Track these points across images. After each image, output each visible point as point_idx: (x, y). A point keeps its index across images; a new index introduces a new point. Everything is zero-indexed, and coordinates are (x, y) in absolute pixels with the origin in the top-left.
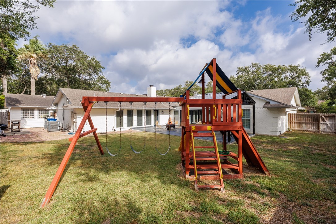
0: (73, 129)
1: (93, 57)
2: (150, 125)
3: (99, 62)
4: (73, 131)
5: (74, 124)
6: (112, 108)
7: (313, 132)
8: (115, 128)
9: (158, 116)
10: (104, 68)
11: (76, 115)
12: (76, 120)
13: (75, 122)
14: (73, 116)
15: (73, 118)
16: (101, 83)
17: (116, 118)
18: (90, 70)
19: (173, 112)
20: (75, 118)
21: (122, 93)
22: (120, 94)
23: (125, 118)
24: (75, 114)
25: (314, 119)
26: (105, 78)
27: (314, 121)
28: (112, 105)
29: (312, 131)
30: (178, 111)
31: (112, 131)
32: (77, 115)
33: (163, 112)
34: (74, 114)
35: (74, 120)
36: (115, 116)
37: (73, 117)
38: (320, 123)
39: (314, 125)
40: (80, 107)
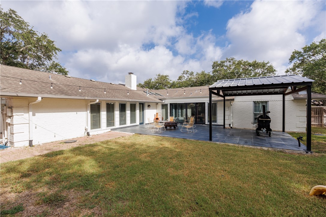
0: (6, 137)
1: (44, 34)
2: (135, 123)
3: (53, 42)
4: (6, 140)
5: (9, 127)
6: (86, 98)
7: (316, 125)
8: (89, 130)
9: (143, 111)
10: (61, 51)
11: (12, 112)
12: (12, 121)
13: (9, 124)
14: (5, 112)
15: (4, 116)
16: (56, 72)
17: (90, 114)
18: (39, 54)
19: (160, 106)
20: (10, 117)
21: (93, 80)
22: (91, 81)
23: (104, 114)
24: (11, 108)
25: (316, 112)
26: (60, 66)
27: (316, 114)
28: (84, 94)
29: (314, 125)
30: (167, 105)
31: (83, 136)
32: (14, 111)
33: (149, 106)
34: (8, 109)
35: (7, 121)
36: (88, 111)
37: (6, 114)
38: (323, 116)
39: (316, 118)
40: (19, 95)
